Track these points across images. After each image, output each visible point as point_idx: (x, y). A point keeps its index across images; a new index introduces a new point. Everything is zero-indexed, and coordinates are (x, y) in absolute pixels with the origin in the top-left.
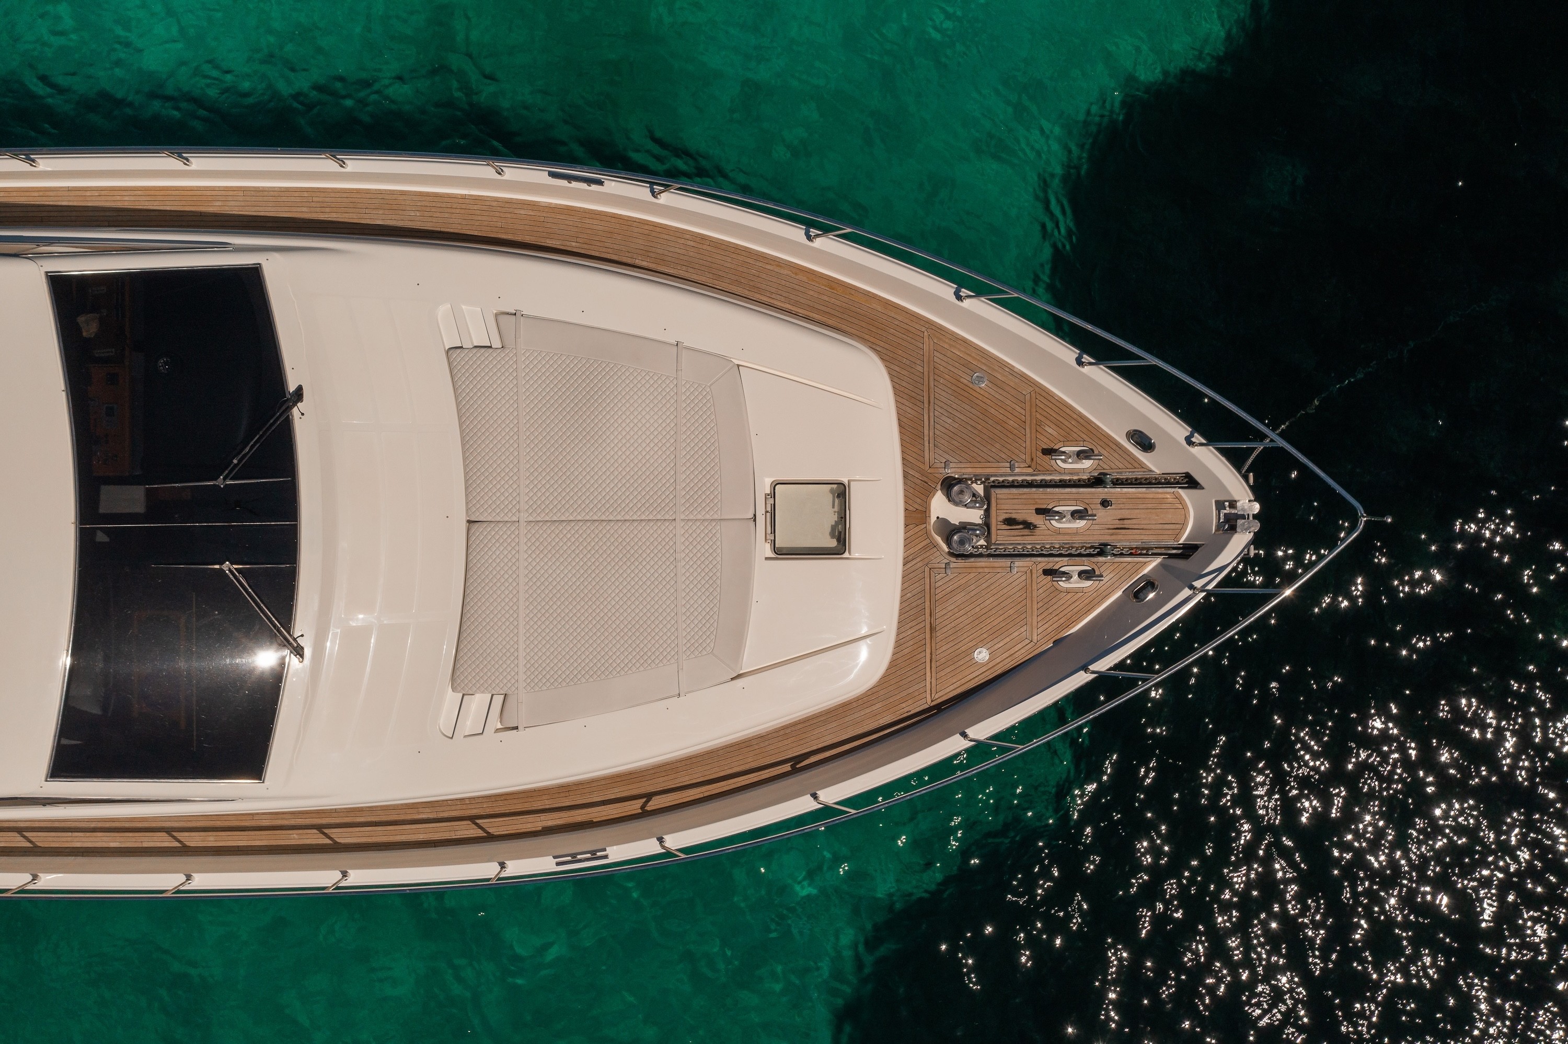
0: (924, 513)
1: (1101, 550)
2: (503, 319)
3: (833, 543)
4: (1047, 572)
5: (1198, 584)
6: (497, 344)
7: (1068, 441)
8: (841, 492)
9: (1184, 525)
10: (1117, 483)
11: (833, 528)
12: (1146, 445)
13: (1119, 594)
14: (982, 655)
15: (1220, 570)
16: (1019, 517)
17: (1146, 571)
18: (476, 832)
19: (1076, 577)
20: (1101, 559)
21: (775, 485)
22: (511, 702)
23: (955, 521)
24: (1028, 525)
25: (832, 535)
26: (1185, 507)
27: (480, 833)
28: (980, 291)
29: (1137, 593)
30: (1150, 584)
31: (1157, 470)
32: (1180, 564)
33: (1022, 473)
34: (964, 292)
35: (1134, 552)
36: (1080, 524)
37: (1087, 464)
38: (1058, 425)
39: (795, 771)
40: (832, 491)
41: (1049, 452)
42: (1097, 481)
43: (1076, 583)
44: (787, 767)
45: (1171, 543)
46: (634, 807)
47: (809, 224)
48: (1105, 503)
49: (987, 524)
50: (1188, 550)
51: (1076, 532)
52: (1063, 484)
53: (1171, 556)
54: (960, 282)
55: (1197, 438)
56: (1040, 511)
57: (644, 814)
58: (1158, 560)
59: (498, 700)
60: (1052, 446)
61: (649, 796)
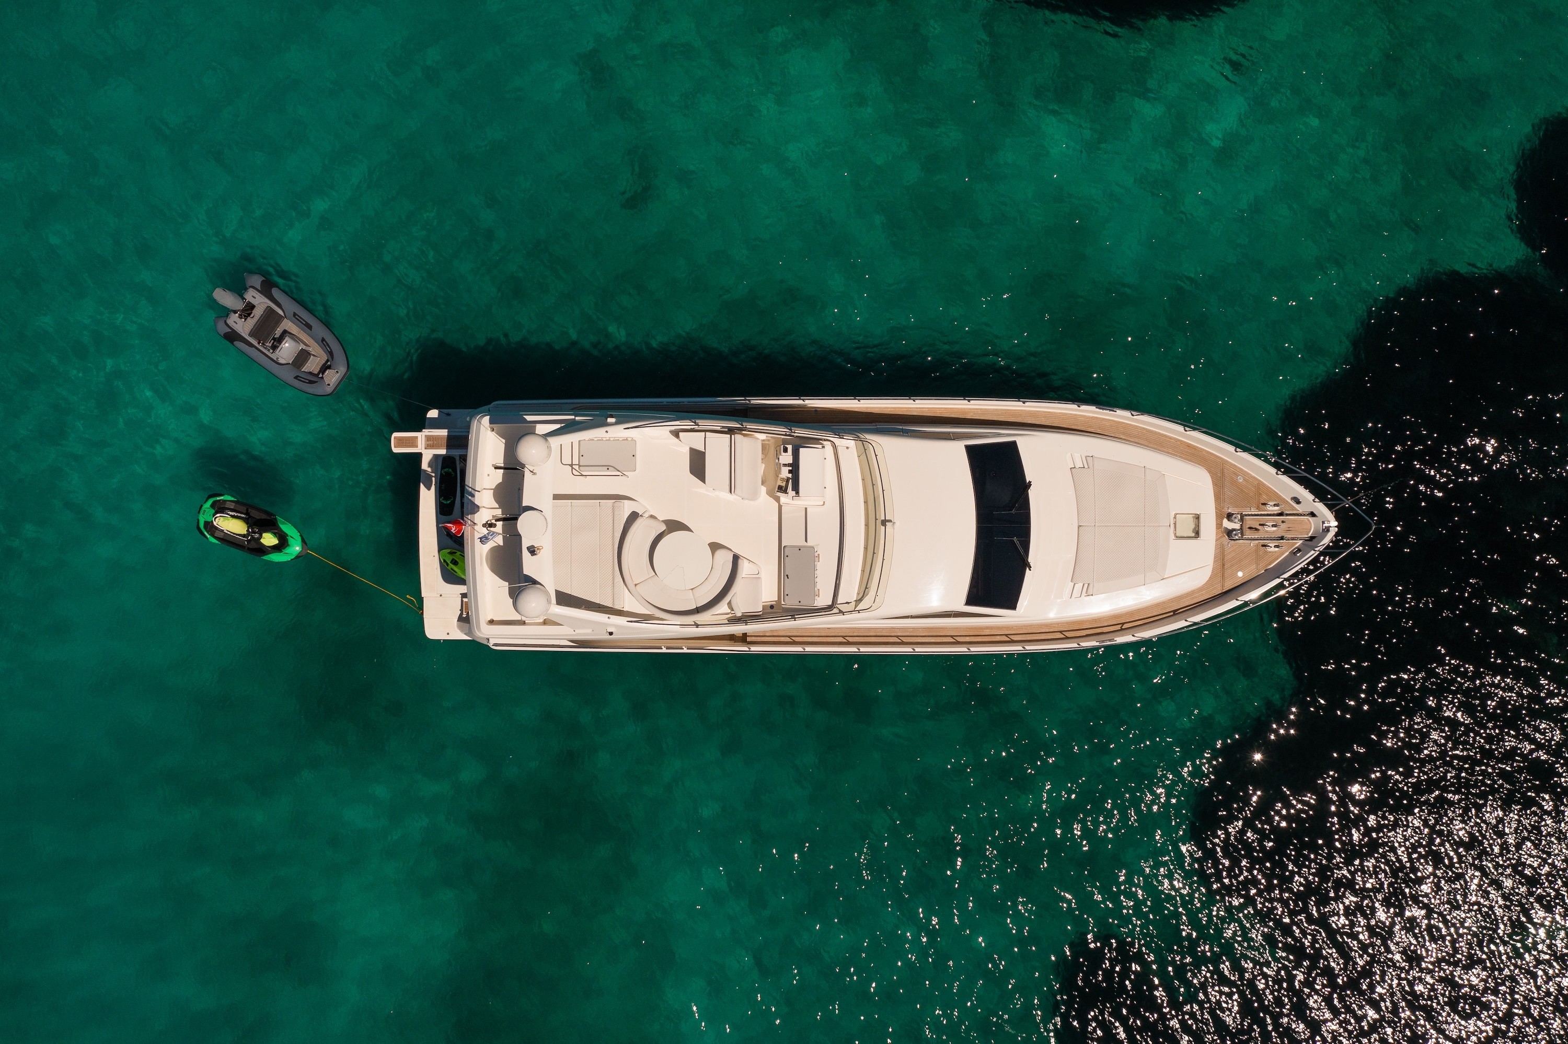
0: (1222, 524)
1: (1282, 538)
2: (1088, 458)
3: (1193, 535)
4: (1263, 546)
5: (1316, 549)
6: (1086, 467)
7: (1270, 500)
8: (1197, 517)
9: (1310, 529)
10: (1287, 515)
11: (1194, 529)
12: (1298, 502)
13: (1288, 553)
14: (1240, 574)
15: (1324, 545)
16: (1253, 526)
17: (1297, 545)
18: (1062, 636)
19: (1273, 547)
20: (1282, 541)
21: (1176, 514)
22: (1091, 586)
23: (1230, 528)
24: (1256, 529)
25: (1193, 532)
26: (1310, 523)
27: (1063, 636)
28: (1245, 450)
29: (1294, 553)
30: (1299, 550)
31: (1301, 511)
32: (1309, 543)
33: (1254, 511)
34: (1238, 450)
35: (1293, 539)
36: (1274, 529)
37: (1276, 508)
38: (1267, 495)
39: (1174, 614)
40: (1193, 517)
41: (1264, 504)
42: (1281, 514)
43: (1273, 549)
44: (1172, 613)
45: (1307, 536)
46: (1118, 627)
47: (1185, 426)
48: (1283, 522)
49: (1241, 529)
50: (1312, 538)
51: (1274, 532)
52: (1268, 515)
53: (1306, 540)
54: (1237, 446)
55: (1317, 500)
56: (1260, 525)
57: (1122, 629)
58: (1301, 542)
59: (1086, 586)
60: (1265, 502)
61: (1123, 624)
